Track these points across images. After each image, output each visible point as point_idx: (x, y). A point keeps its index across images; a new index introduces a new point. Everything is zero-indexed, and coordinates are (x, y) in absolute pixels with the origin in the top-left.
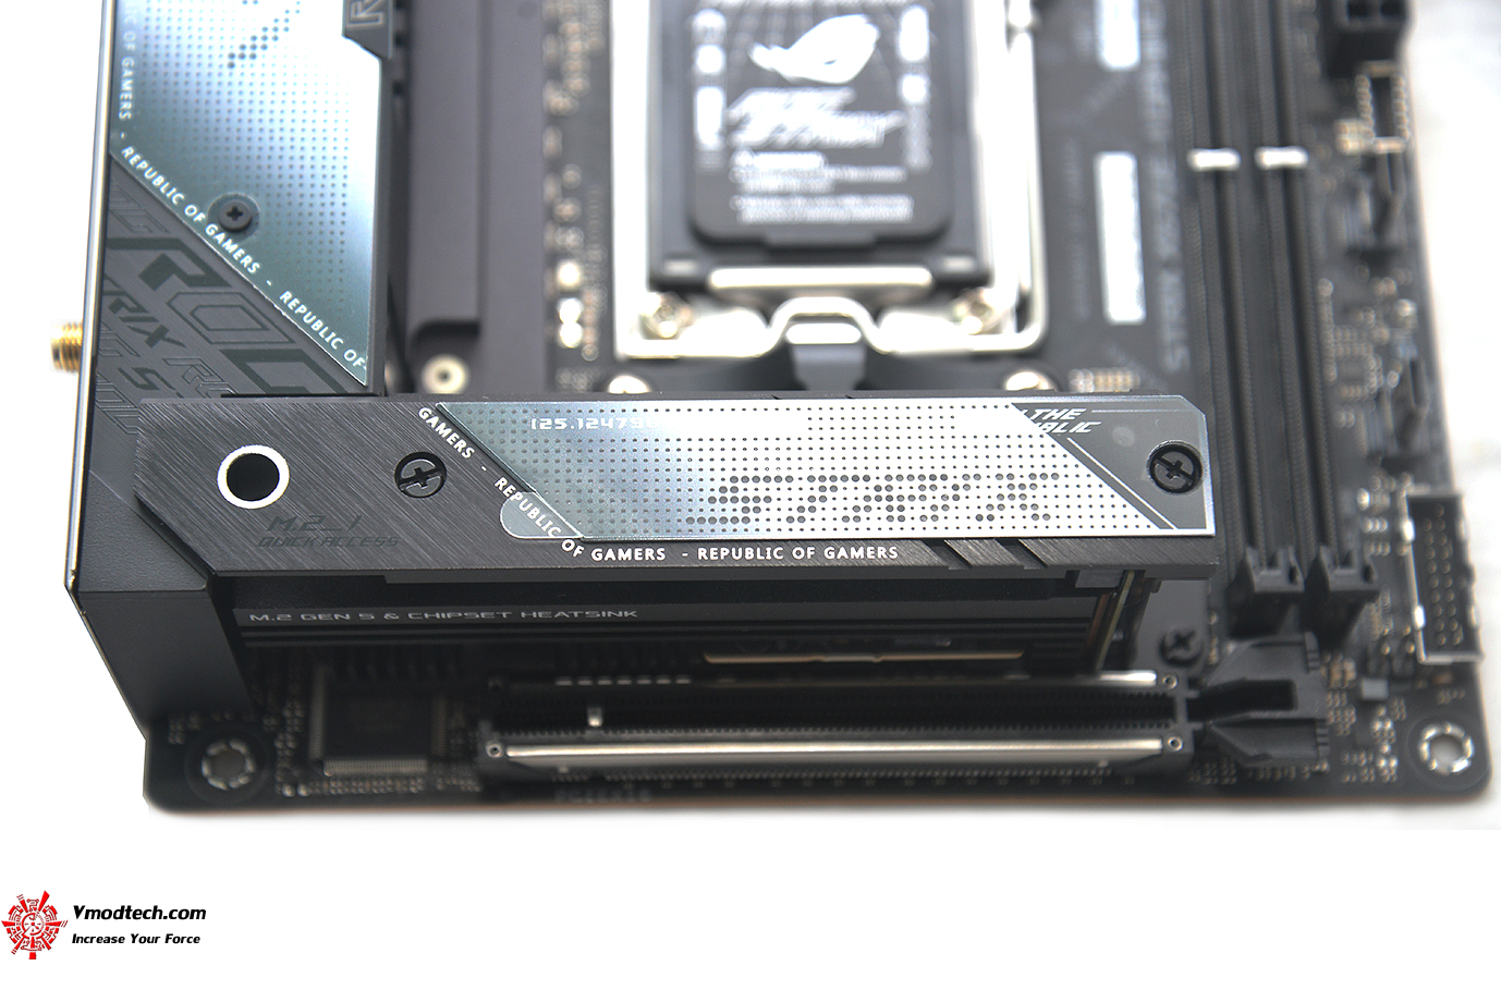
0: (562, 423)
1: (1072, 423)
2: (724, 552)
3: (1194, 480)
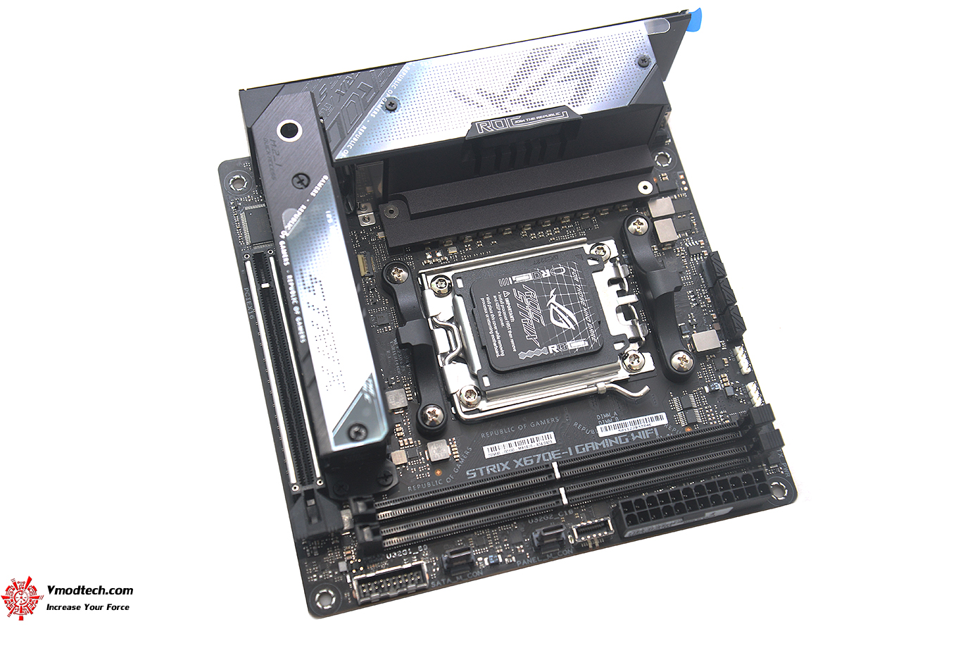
0: (330, 221)
1: (368, 393)
2: (292, 284)
3: (353, 440)
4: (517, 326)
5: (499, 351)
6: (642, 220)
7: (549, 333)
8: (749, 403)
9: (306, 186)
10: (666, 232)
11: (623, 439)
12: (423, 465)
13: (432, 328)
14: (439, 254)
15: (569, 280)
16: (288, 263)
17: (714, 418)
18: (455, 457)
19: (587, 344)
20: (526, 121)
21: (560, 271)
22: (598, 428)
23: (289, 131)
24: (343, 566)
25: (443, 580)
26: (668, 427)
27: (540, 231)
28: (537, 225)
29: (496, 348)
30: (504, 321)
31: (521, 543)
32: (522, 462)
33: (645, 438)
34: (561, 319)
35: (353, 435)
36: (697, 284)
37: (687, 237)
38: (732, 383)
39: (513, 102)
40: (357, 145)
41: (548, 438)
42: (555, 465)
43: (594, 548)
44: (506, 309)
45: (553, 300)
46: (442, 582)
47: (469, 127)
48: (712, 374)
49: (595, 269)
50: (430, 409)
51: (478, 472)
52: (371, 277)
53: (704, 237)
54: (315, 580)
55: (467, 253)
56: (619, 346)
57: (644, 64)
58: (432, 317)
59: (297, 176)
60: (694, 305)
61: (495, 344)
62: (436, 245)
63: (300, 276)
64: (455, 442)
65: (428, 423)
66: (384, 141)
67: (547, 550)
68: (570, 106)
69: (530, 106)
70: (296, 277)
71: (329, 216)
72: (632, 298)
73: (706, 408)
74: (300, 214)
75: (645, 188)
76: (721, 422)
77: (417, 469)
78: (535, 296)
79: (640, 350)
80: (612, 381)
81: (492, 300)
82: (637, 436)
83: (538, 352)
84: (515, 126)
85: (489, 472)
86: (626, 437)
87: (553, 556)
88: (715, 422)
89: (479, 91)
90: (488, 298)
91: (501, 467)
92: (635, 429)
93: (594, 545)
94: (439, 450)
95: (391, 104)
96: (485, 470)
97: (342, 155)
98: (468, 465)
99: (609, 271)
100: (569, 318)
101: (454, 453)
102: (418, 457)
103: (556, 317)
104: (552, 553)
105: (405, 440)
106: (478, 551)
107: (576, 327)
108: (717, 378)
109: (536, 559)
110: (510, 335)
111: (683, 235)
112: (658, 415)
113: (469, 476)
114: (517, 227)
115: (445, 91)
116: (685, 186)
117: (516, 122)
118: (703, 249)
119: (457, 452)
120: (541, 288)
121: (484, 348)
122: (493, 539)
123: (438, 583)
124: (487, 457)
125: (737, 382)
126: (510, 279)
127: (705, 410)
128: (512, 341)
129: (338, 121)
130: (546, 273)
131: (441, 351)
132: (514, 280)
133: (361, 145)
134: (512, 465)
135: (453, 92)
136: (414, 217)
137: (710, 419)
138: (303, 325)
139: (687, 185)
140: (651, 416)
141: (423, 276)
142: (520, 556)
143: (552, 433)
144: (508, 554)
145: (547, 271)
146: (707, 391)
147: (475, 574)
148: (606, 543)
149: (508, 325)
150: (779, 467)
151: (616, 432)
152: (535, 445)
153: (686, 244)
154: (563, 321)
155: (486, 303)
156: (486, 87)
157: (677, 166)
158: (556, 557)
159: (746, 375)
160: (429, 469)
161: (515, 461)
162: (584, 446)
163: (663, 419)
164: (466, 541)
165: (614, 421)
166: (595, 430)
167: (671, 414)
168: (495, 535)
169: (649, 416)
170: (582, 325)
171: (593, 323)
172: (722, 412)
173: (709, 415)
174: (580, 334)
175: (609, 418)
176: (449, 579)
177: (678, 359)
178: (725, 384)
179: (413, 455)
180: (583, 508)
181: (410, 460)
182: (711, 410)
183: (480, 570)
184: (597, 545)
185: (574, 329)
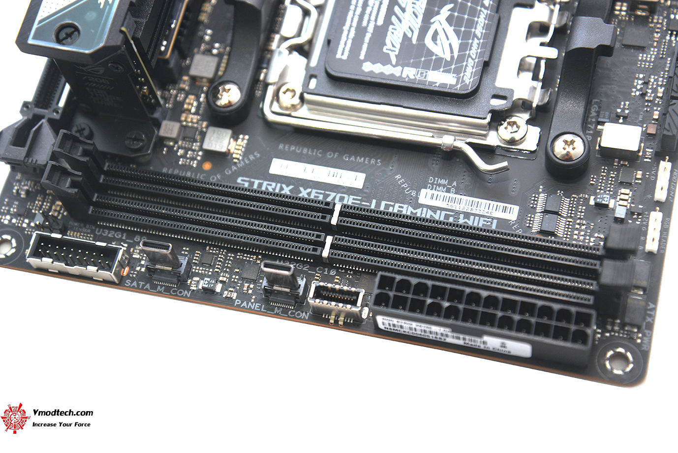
4: (381, 31)
5: (343, 52)
7: (414, 53)
11: (447, 217)
12: (194, 150)
13: (287, 3)
18: (235, 155)
19: (454, 83)
22: (423, 191)
25: (142, 283)
26: (514, 225)
29: (341, 48)
30: (369, 20)
31: (253, 282)
32: (309, 194)
34: (439, 42)
35: (62, 35)
38: (633, 205)
41: (355, 179)
42: (337, 208)
43: (336, 325)
45: (442, 17)
46: (138, 285)
48: (611, 183)
50: (227, 87)
51: (252, 184)
54: (6, 222)
56: (495, 103)
60: (638, 93)
61: (342, 42)
64: (245, 141)
65: (219, 103)
67: (279, 303)
73: (578, 221)
76: (589, 246)
79: (529, 122)
80: (468, 141)
82: (466, 220)
83: (388, 70)
85: (264, 187)
86: (451, 216)
87: (282, 313)
88: (581, 243)
91: (282, 189)
92: (469, 211)
93: (336, 322)
94: (219, 140)
96: (260, 185)
98: (244, 172)
99: (540, 12)
100: (450, 44)
101: (236, 151)
102: (195, 140)
103: (434, 37)
104: (283, 309)
105: (191, 116)
106: (200, 270)
107: (452, 57)
108: (616, 192)
109: (260, 308)
110: (367, 39)
112: (509, 206)
113: (239, 184)
119: (240, 152)
121: (329, 42)
122: (224, 263)
123: (135, 284)
124: (272, 171)
125: (641, 206)
127: (575, 222)
128: (365, 47)
131: (283, 32)
134: (296, 191)
137: (575, 237)
140: (499, 204)
142: (243, 296)
143: (364, 176)
144: (231, 287)
146: (592, 202)
147: (181, 293)
148: (354, 324)
149: (371, 27)
150: (637, 332)
151: (444, 205)
152: (334, 181)
154: (440, 44)
158: (285, 314)
159: (658, 200)
160: (199, 157)
161: (302, 189)
162: (393, 206)
163: (512, 213)
164: (192, 252)
165: (448, 191)
166: (418, 194)
167: (527, 211)
168: (230, 260)
169: (496, 203)
170: (462, 58)
171: (477, 60)
172: (596, 235)
173: (576, 232)
174: (453, 67)
175: (444, 186)
176: (148, 285)
177: (566, 142)
178: (621, 202)
179: (190, 135)
180: (350, 275)
181: (184, 139)
182: (583, 227)
183: (189, 290)
184: (341, 323)
185: (449, 59)
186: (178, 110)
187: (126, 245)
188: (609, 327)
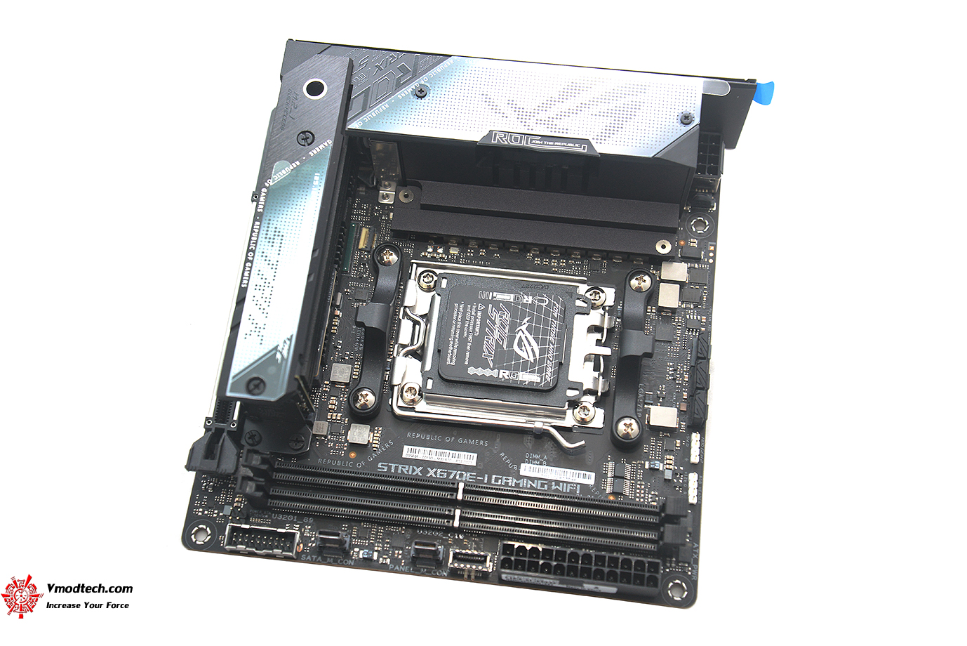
0: (316, 183)
1: (281, 353)
2: (256, 231)
3: (250, 392)
4: (478, 341)
5: (451, 359)
6: (647, 278)
7: (506, 358)
8: (685, 493)
9: (309, 145)
10: (669, 297)
11: (543, 485)
12: (341, 443)
13: (401, 317)
14: (440, 251)
15: (547, 313)
16: (262, 210)
17: (642, 495)
18: (374, 445)
19: (539, 381)
20: (543, 144)
21: (542, 301)
22: (523, 465)
23: (315, 89)
24: (228, 510)
25: (314, 557)
26: (592, 488)
27: (546, 258)
28: (545, 251)
29: (449, 356)
30: (468, 332)
31: (402, 549)
32: (435, 473)
33: (564, 491)
34: (523, 348)
35: (252, 387)
36: (681, 359)
37: (691, 309)
38: (676, 468)
39: (539, 122)
40: (373, 120)
41: (469, 459)
42: (461, 486)
43: (469, 579)
44: (475, 321)
45: (524, 328)
46: (312, 558)
47: (485, 133)
48: (659, 451)
49: (580, 311)
50: (364, 393)
51: (390, 468)
52: (368, 252)
53: (709, 315)
54: (200, 514)
55: (467, 258)
56: (571, 393)
57: (686, 121)
58: (405, 307)
59: (304, 132)
60: (670, 378)
61: (450, 351)
62: (441, 241)
63: (266, 225)
64: (380, 432)
65: (358, 405)
66: (400, 124)
67: (423, 565)
68: (593, 142)
69: (553, 130)
70: (263, 225)
71: (316, 178)
72: (607, 351)
73: (639, 482)
74: (292, 168)
75: (663, 248)
76: (648, 502)
77: (334, 445)
78: (508, 319)
79: (596, 405)
80: (553, 424)
81: (465, 308)
82: (557, 486)
83: (488, 373)
84: (530, 145)
85: (399, 471)
86: (545, 484)
87: (427, 572)
88: (642, 500)
89: (511, 103)
90: (462, 306)
92: (558, 479)
94: (360, 434)
95: (421, 91)
96: (396, 468)
97: (355, 125)
98: (383, 457)
99: (595, 318)
100: (532, 349)
101: (374, 442)
102: (340, 434)
103: (520, 345)
104: (427, 568)
105: (335, 414)
106: (359, 542)
107: (535, 360)
108: (663, 458)
109: (409, 570)
110: (469, 347)
111: (688, 305)
112: (588, 473)
113: (380, 468)
114: (525, 248)
115: (477, 93)
116: (711, 258)
117: (534, 141)
118: (703, 326)
119: (377, 442)
120: (517, 311)
121: (439, 351)
122: (377, 535)
123: (309, 558)
124: (404, 456)
125: (682, 468)
126: (491, 293)
127: (636, 484)
128: (468, 354)
129: (367, 92)
130: (528, 300)
131: (401, 341)
132: (494, 296)
133: (377, 121)
134: (425, 472)
135: (485, 96)
136: (424, 207)
137: (638, 495)
138: (250, 271)
139: (714, 258)
140: (580, 472)
141: (415, 266)
142: (395, 561)
143: (476, 455)
144: (384, 555)
145: (531, 297)
146: (647, 466)
147: (346, 562)
148: (483, 578)
149: (471, 337)
150: (688, 567)
151: (539, 475)
152: (453, 461)
153: (688, 316)
154: (525, 350)
155: (458, 310)
156: (518, 100)
157: (712, 236)
158: (429, 573)
159: (693, 464)
160: (345, 449)
161: (429, 469)
162: (501, 479)
163: (589, 479)
164: (350, 528)
165: (541, 464)
166: (519, 467)
167: (600, 477)
168: (381, 532)
169: (578, 472)
170: (542, 361)
171: (553, 362)
172: (653, 493)
173: (638, 491)
174: (537, 368)
175: (538, 460)
176: (320, 558)
177: (625, 424)
178: (668, 466)
179: (336, 430)
180: (475, 537)
181: (331, 434)
182: (643, 487)
183: (352, 559)
184: (473, 577)
185: (533, 362)
186: (324, 410)
187: (298, 526)
188: (668, 565)
